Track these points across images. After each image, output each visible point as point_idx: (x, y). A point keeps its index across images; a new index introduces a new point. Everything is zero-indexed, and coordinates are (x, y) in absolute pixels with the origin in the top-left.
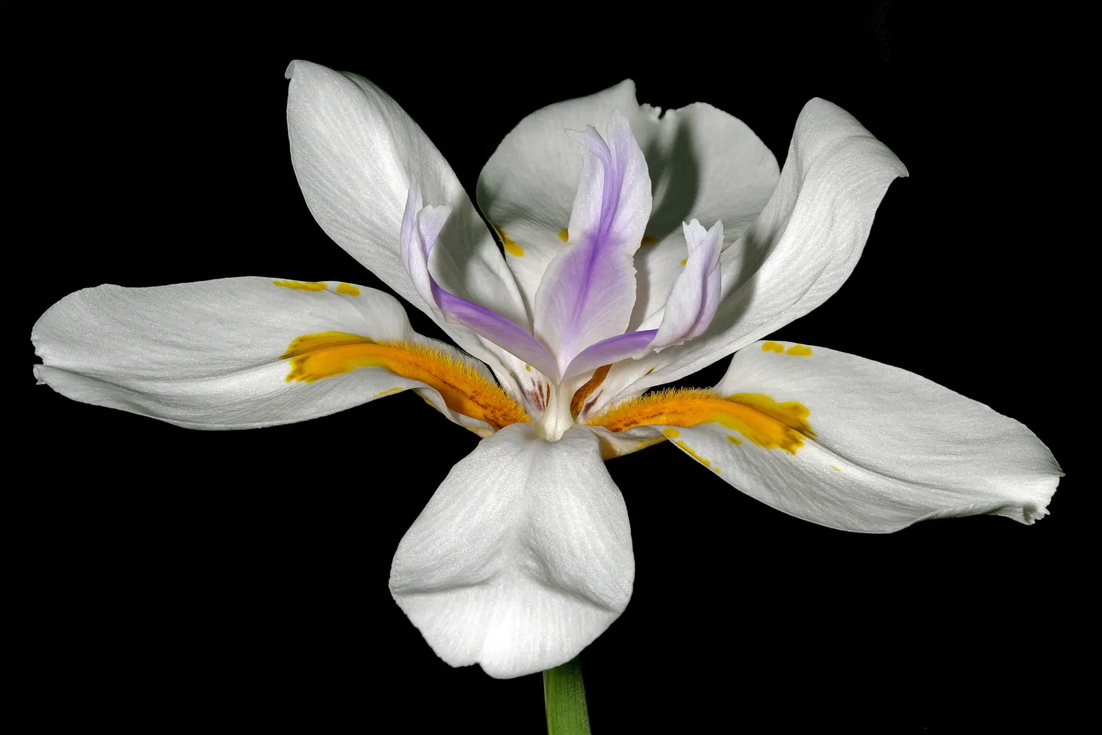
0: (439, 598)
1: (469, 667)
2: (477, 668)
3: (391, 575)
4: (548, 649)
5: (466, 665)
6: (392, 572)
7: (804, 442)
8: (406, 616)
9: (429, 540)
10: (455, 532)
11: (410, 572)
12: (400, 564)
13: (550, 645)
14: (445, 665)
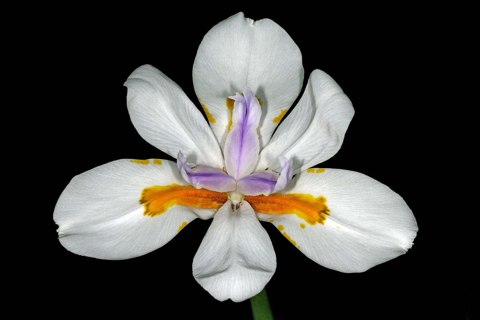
0: (212, 278)
1: (227, 300)
2: (229, 300)
3: (193, 271)
4: (253, 289)
5: (226, 300)
6: (193, 270)
7: (326, 218)
8: (202, 287)
9: (203, 256)
10: (212, 252)
11: (199, 269)
12: (195, 267)
13: (253, 288)
14: (219, 301)
